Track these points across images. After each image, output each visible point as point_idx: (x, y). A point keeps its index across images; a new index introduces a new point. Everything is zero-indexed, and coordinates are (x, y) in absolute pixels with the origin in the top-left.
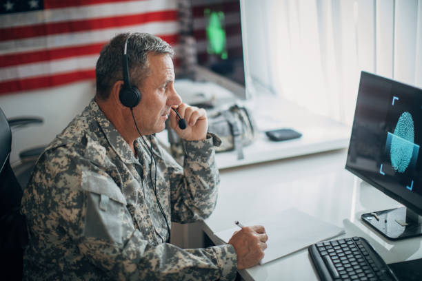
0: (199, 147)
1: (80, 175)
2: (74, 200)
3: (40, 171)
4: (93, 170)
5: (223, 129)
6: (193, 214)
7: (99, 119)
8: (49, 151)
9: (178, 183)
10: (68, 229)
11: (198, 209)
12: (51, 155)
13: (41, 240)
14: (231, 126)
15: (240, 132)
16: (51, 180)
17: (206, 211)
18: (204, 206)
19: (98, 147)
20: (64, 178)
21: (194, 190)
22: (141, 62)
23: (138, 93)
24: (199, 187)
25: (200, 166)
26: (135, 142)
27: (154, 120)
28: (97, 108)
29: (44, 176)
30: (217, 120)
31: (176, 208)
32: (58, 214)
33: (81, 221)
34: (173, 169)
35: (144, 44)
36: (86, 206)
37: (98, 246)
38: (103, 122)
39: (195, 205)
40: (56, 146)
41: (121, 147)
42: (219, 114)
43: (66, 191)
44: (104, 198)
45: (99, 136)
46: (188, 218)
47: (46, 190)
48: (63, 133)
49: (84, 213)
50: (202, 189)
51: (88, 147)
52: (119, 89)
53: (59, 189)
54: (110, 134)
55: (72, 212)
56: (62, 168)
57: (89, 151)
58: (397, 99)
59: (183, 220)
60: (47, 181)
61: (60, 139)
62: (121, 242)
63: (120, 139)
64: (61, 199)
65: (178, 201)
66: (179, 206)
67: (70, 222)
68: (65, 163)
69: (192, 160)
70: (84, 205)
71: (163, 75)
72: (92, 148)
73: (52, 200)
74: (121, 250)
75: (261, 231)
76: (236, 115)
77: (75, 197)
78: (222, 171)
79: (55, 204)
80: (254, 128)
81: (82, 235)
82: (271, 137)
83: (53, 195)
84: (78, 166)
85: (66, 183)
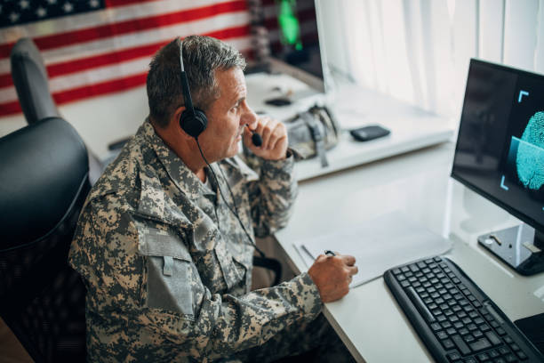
1: (137, 234)
2: (131, 265)
5: (303, 134)
7: (155, 146)
8: (95, 200)
12: (98, 205)
14: (312, 131)
15: (323, 136)
16: (102, 238)
20: (117, 238)
25: (280, 185)
28: (153, 131)
30: (296, 124)
32: (114, 279)
33: (142, 289)
36: (146, 272)
37: (166, 319)
38: (160, 151)
41: (185, 179)
42: (297, 117)
43: (121, 254)
44: (168, 260)
45: (156, 168)
47: (97, 249)
49: (145, 280)
50: (281, 207)
51: (142, 197)
53: (112, 252)
54: (171, 166)
55: (131, 279)
56: (111, 226)
57: (143, 203)
58: (527, 94)
60: (98, 239)
62: (192, 313)
63: (183, 169)
64: (116, 264)
67: (130, 290)
68: (114, 219)
69: (271, 179)
70: (144, 270)
72: (146, 198)
73: (105, 263)
74: (193, 324)
75: (351, 262)
77: (132, 261)
79: (108, 269)
81: (145, 306)
82: (356, 137)
83: (106, 257)
84: (131, 223)
85: (120, 245)
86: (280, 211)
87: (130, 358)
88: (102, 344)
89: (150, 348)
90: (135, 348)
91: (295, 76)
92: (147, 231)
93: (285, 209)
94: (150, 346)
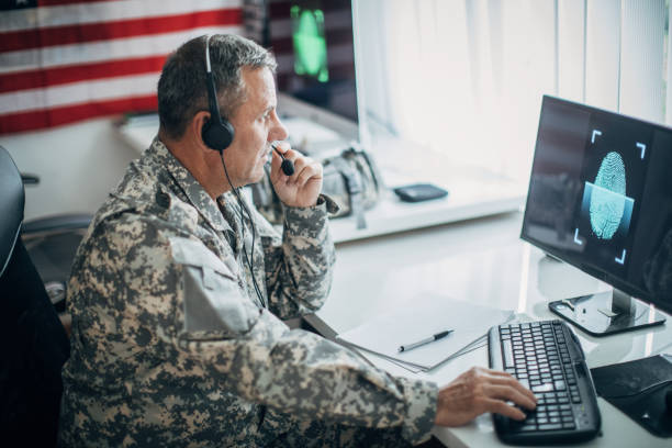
0: (306, 217)
1: (168, 244)
3: (98, 248)
4: (182, 235)
5: (335, 184)
6: (297, 307)
7: (171, 167)
8: (109, 218)
9: (277, 260)
10: (154, 328)
11: (305, 302)
12: (114, 222)
13: (100, 351)
14: (346, 180)
15: (360, 188)
16: (120, 259)
17: (315, 303)
18: (313, 297)
19: (186, 207)
20: (143, 253)
21: (297, 274)
22: (232, 82)
23: (231, 128)
24: (305, 272)
25: (307, 242)
26: (219, 200)
27: (251, 165)
28: (166, 150)
29: (106, 255)
31: (274, 299)
32: (139, 307)
33: (178, 311)
34: (270, 239)
35: (234, 53)
36: (182, 288)
38: (177, 172)
39: (300, 295)
40: (120, 210)
41: (207, 206)
42: (327, 163)
43: (148, 271)
46: (290, 313)
47: (114, 275)
48: (122, 190)
49: (181, 297)
50: (310, 274)
51: (172, 207)
52: (201, 124)
53: (136, 271)
54: (191, 189)
55: (162, 300)
56: (136, 239)
57: (174, 213)
58: (599, 133)
59: (283, 315)
60: (115, 261)
61: (122, 200)
63: (204, 195)
64: (143, 284)
65: (276, 288)
66: (278, 295)
67: (161, 315)
68: (139, 231)
69: (295, 234)
70: (178, 287)
71: (264, 99)
72: (176, 208)
73: (128, 288)
76: (353, 164)
77: (162, 278)
78: (339, 245)
79: (133, 294)
80: (379, 183)
82: (403, 196)
83: (127, 280)
84: (160, 232)
85: (145, 260)
86: (311, 280)
87: (128, 440)
88: (94, 422)
89: (156, 429)
90: (137, 427)
91: (314, 119)
92: (180, 240)
93: (316, 278)
94: (156, 426)
